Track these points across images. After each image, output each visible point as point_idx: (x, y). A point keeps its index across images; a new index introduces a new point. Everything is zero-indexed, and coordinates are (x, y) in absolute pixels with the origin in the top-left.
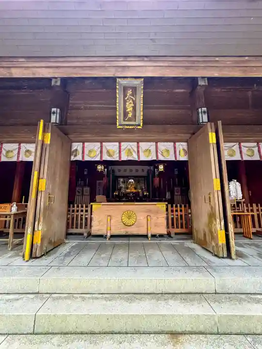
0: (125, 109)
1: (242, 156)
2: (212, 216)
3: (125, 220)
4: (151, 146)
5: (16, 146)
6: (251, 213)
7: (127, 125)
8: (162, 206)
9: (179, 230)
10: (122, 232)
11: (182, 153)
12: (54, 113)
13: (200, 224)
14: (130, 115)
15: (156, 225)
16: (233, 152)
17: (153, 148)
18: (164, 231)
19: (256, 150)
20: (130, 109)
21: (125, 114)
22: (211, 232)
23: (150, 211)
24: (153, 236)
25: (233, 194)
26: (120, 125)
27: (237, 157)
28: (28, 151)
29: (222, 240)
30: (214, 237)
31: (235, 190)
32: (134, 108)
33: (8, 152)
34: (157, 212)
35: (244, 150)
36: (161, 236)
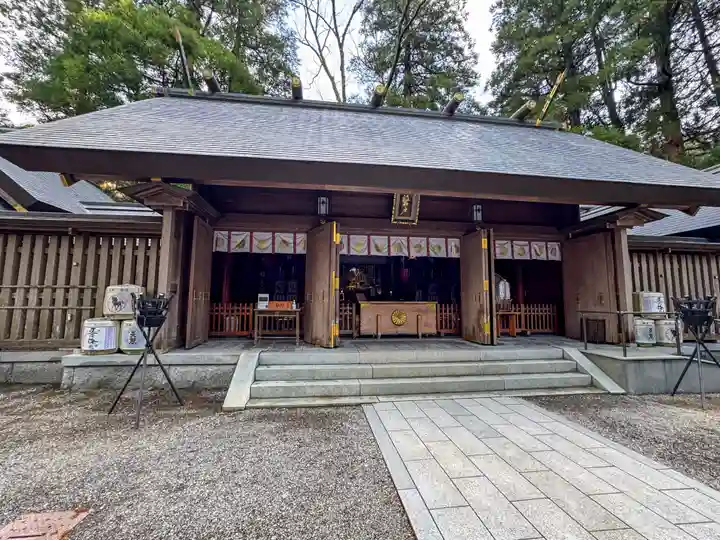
0: (401, 203)
1: (513, 255)
2: (481, 312)
3: (395, 319)
4: (422, 241)
5: (269, 235)
6: (518, 313)
7: (402, 221)
8: (432, 306)
9: (448, 331)
10: (392, 331)
11: (454, 249)
12: (323, 202)
13: (469, 322)
14: (405, 210)
15: (426, 325)
16: (505, 250)
17: (424, 244)
18: (433, 331)
19: (527, 249)
20: (405, 204)
21: (401, 208)
22: (479, 325)
23: (419, 310)
24: (424, 336)
25: (502, 295)
26: (395, 220)
27: (508, 256)
28: (284, 242)
29: (487, 332)
30: (481, 330)
31: (504, 290)
32: (410, 203)
33: (260, 241)
34: (426, 311)
35: (516, 248)
36: (431, 336)
